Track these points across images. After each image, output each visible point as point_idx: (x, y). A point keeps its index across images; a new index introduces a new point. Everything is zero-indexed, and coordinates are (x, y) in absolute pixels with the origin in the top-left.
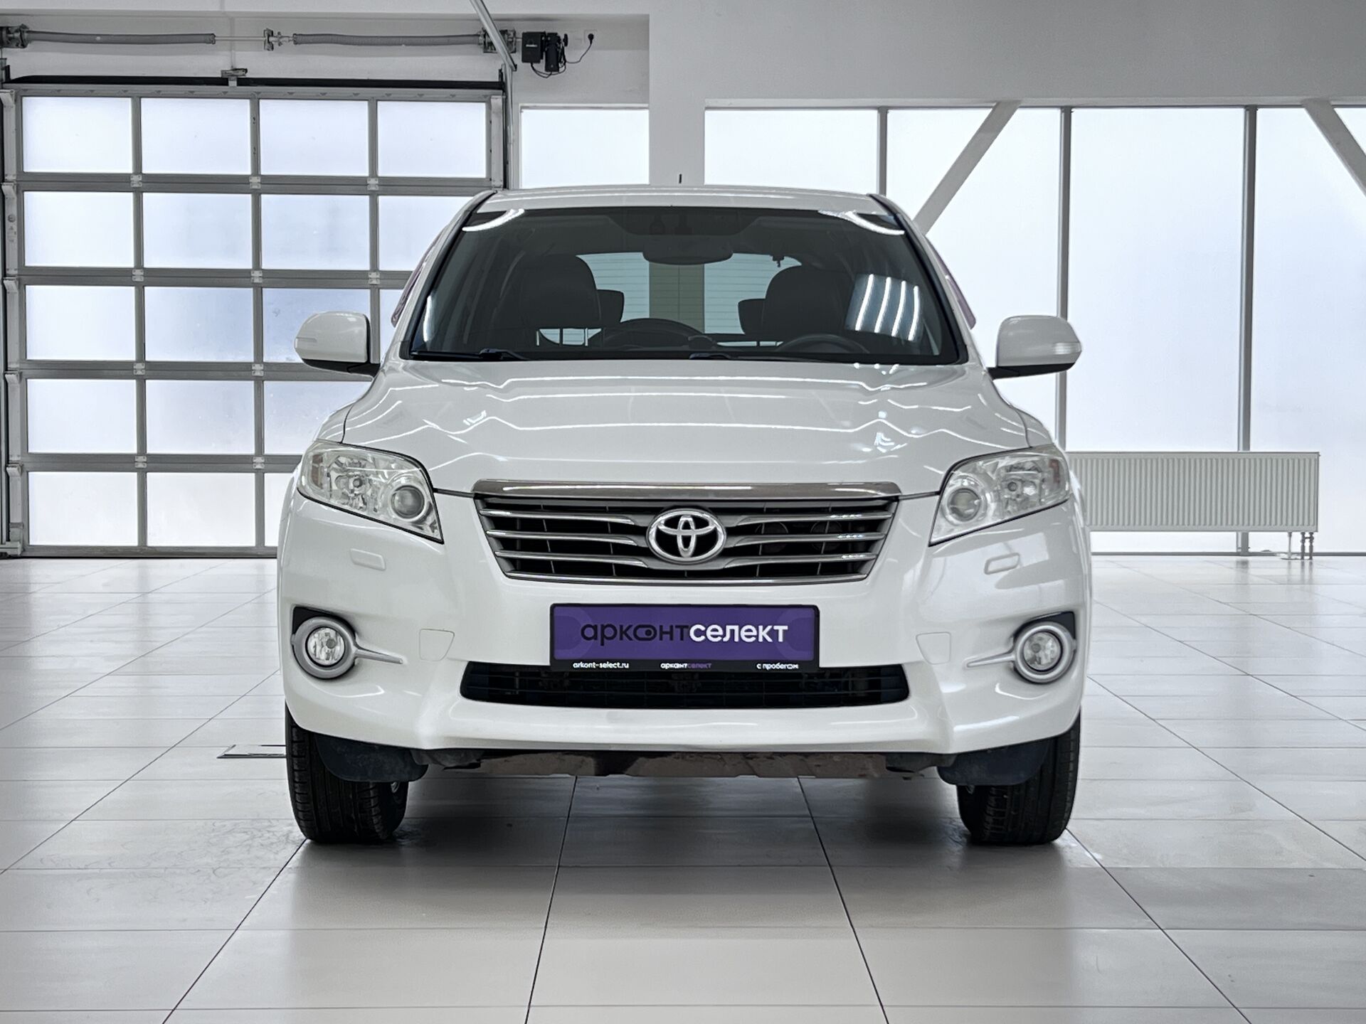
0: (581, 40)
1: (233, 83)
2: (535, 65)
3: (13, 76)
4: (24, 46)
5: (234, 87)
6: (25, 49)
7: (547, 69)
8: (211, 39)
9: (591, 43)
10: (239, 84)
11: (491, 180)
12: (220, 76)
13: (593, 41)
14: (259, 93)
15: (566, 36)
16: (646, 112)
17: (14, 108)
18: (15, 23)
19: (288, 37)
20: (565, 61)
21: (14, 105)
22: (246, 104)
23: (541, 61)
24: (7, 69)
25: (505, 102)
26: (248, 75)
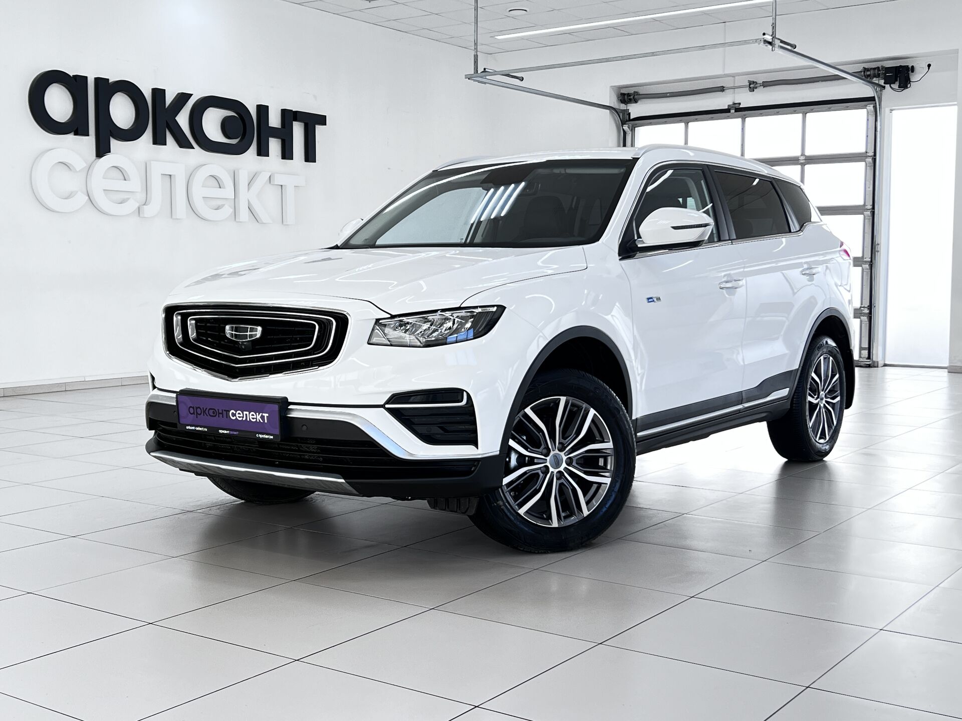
0: (923, 68)
1: (732, 111)
2: (892, 85)
3: (632, 118)
4: (636, 102)
5: (733, 113)
6: (637, 104)
7: (899, 87)
8: (722, 89)
9: (929, 69)
10: (735, 112)
11: (867, 152)
12: (727, 108)
13: (930, 68)
14: (745, 115)
15: (913, 67)
16: (956, 108)
17: (630, 134)
18: (631, 91)
19: (760, 84)
20: (910, 81)
21: (630, 132)
22: (740, 120)
23: (896, 82)
24: (629, 114)
25: (875, 107)
26: (741, 106)
